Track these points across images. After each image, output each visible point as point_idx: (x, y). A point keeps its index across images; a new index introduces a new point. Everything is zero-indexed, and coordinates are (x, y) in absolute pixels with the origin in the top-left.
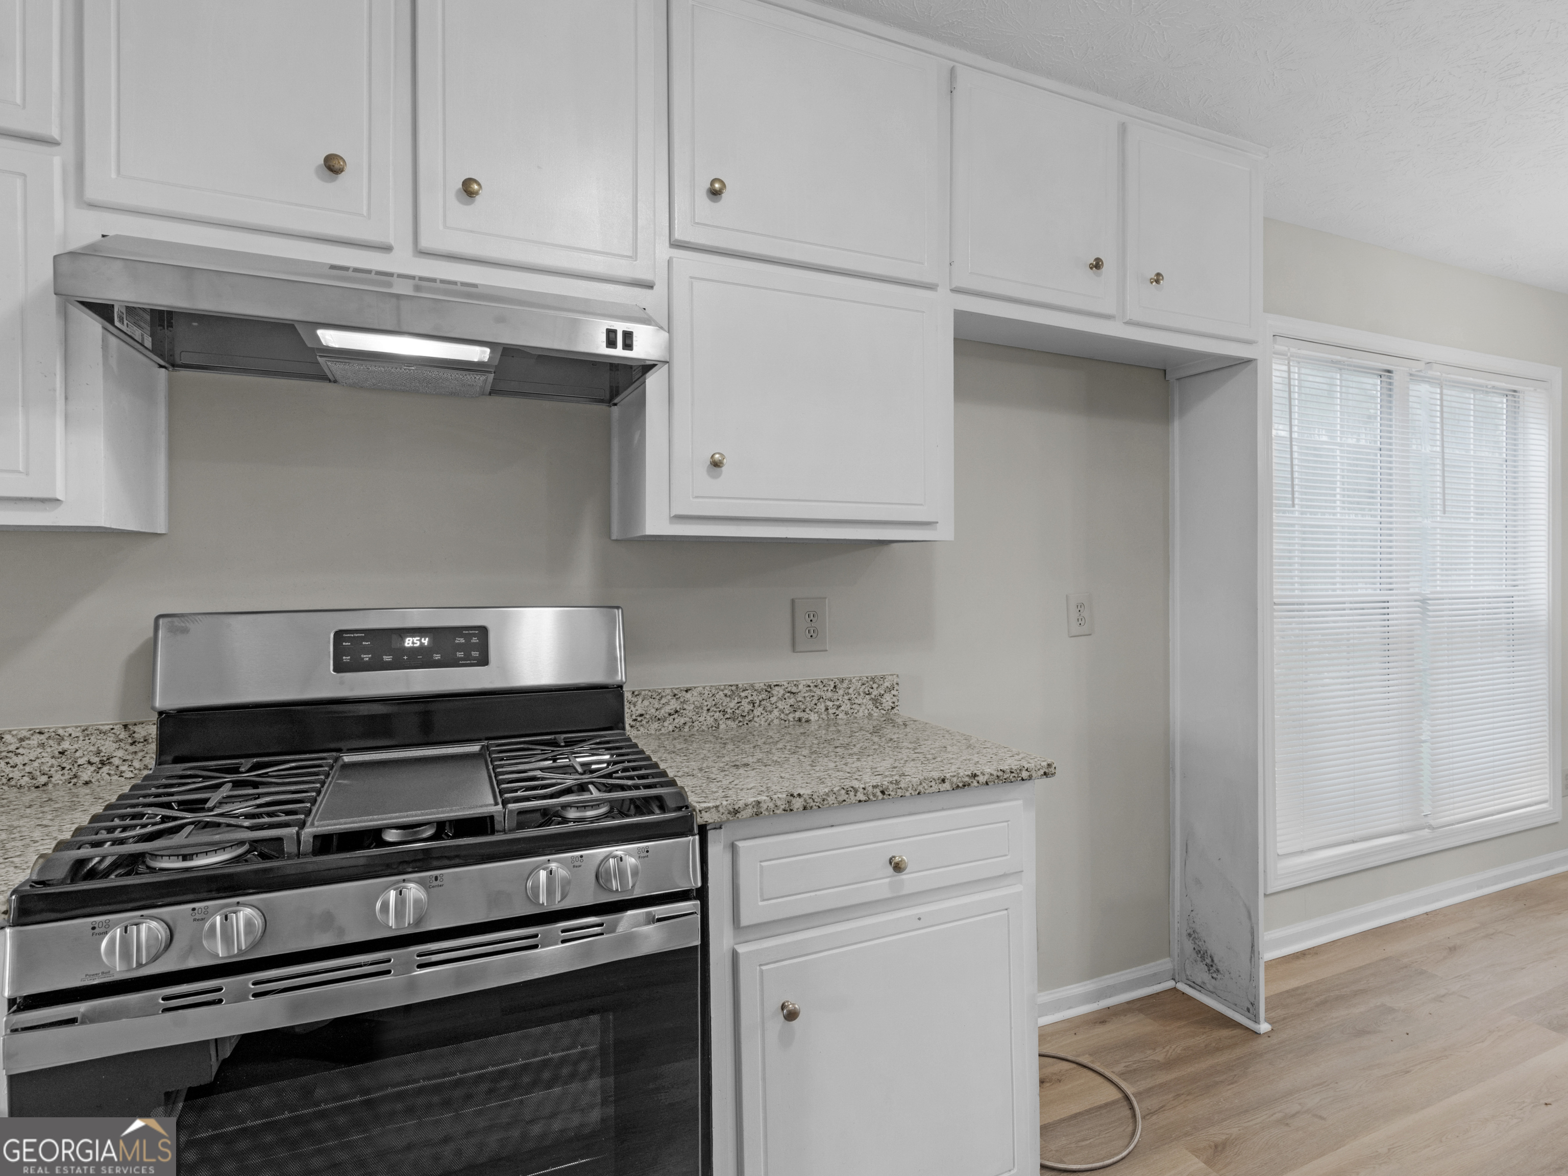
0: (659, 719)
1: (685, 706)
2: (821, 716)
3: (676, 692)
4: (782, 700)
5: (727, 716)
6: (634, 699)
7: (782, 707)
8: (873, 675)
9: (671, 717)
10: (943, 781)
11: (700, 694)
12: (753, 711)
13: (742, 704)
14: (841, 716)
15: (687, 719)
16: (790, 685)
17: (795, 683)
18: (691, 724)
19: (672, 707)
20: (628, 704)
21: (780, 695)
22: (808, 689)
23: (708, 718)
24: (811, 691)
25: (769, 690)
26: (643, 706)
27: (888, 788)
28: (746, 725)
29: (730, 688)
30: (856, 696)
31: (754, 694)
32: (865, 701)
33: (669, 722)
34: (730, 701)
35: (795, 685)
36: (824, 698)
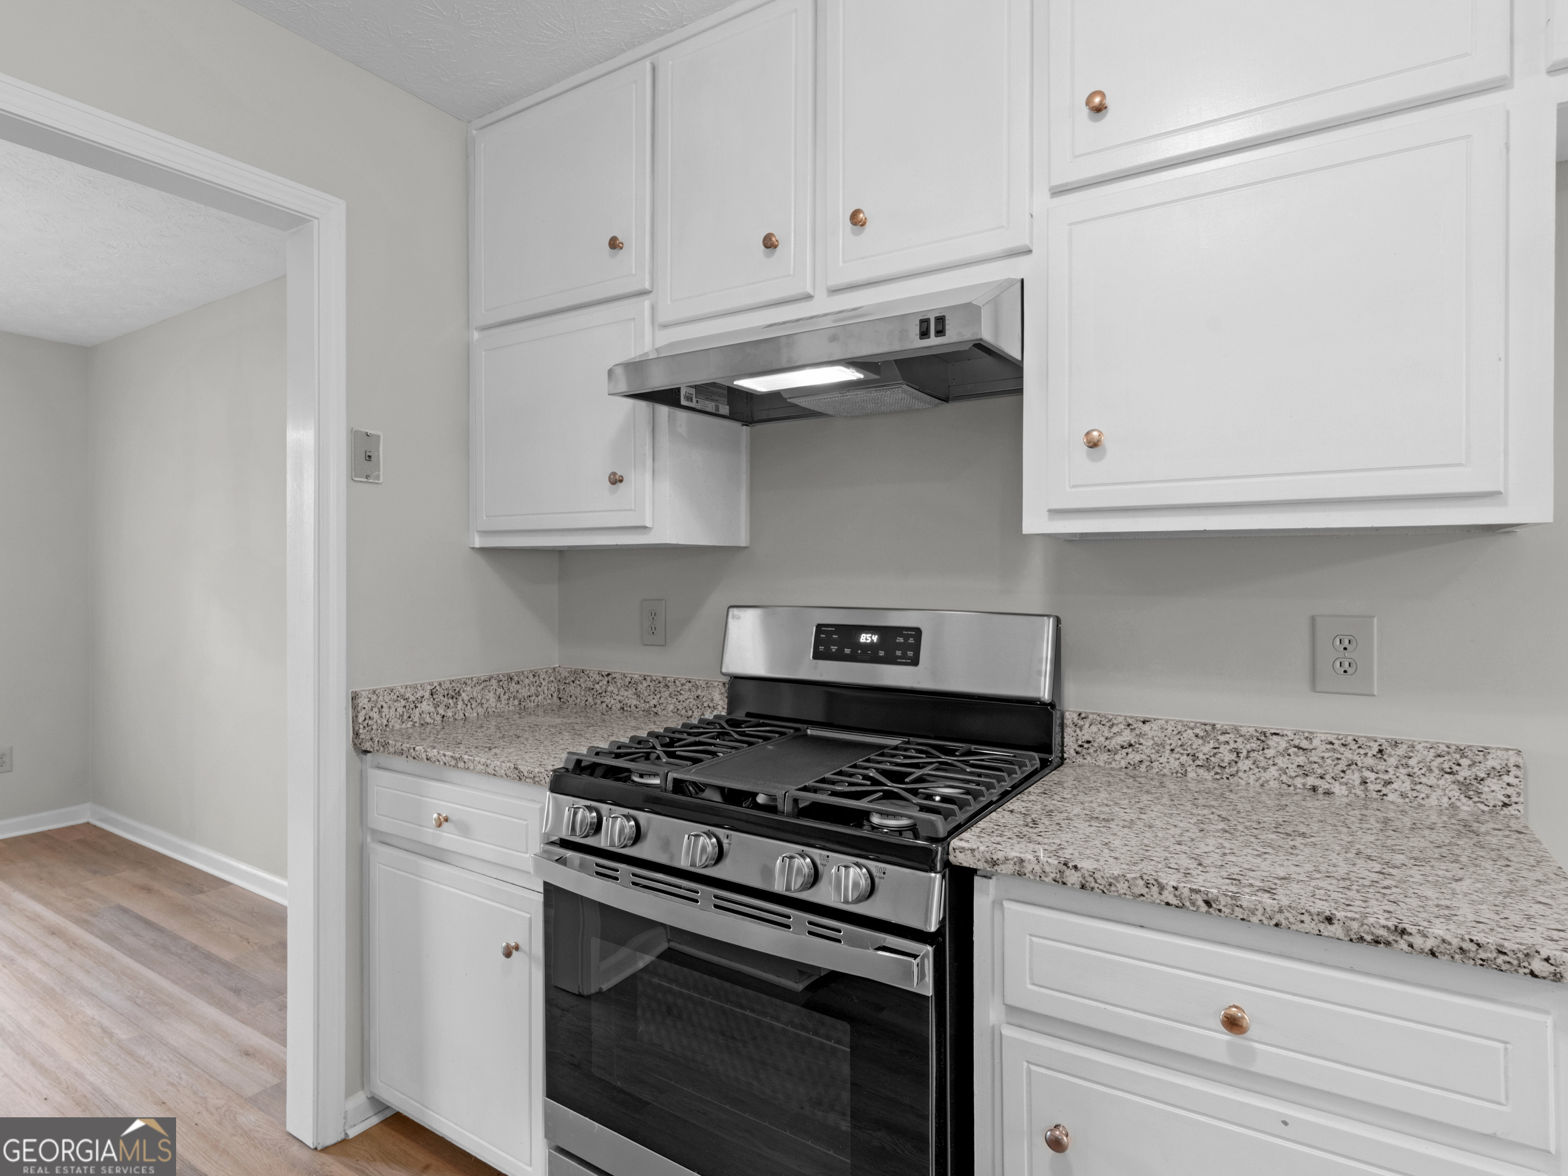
0: (1109, 750)
1: (1142, 741)
2: (1353, 791)
3: (1131, 722)
4: (1283, 756)
5: (1200, 763)
6: (1081, 723)
7: (1285, 766)
8: (1462, 743)
9: (1124, 750)
10: (1329, 920)
11: (1162, 728)
12: (1236, 762)
13: (1221, 750)
14: (1391, 797)
15: (1144, 757)
16: (1297, 737)
17: (1306, 734)
18: (1149, 763)
19: (1125, 739)
20: (1073, 726)
21: (1281, 749)
22: (1329, 746)
23: (1172, 760)
24: (1334, 750)
25: (1263, 738)
26: (1090, 732)
27: (1216, 900)
28: (1225, 780)
29: (1203, 727)
30: (1423, 771)
31: (1240, 740)
32: (1442, 782)
33: (1121, 756)
34: (1203, 745)
35: (1306, 738)
36: (1360, 764)
